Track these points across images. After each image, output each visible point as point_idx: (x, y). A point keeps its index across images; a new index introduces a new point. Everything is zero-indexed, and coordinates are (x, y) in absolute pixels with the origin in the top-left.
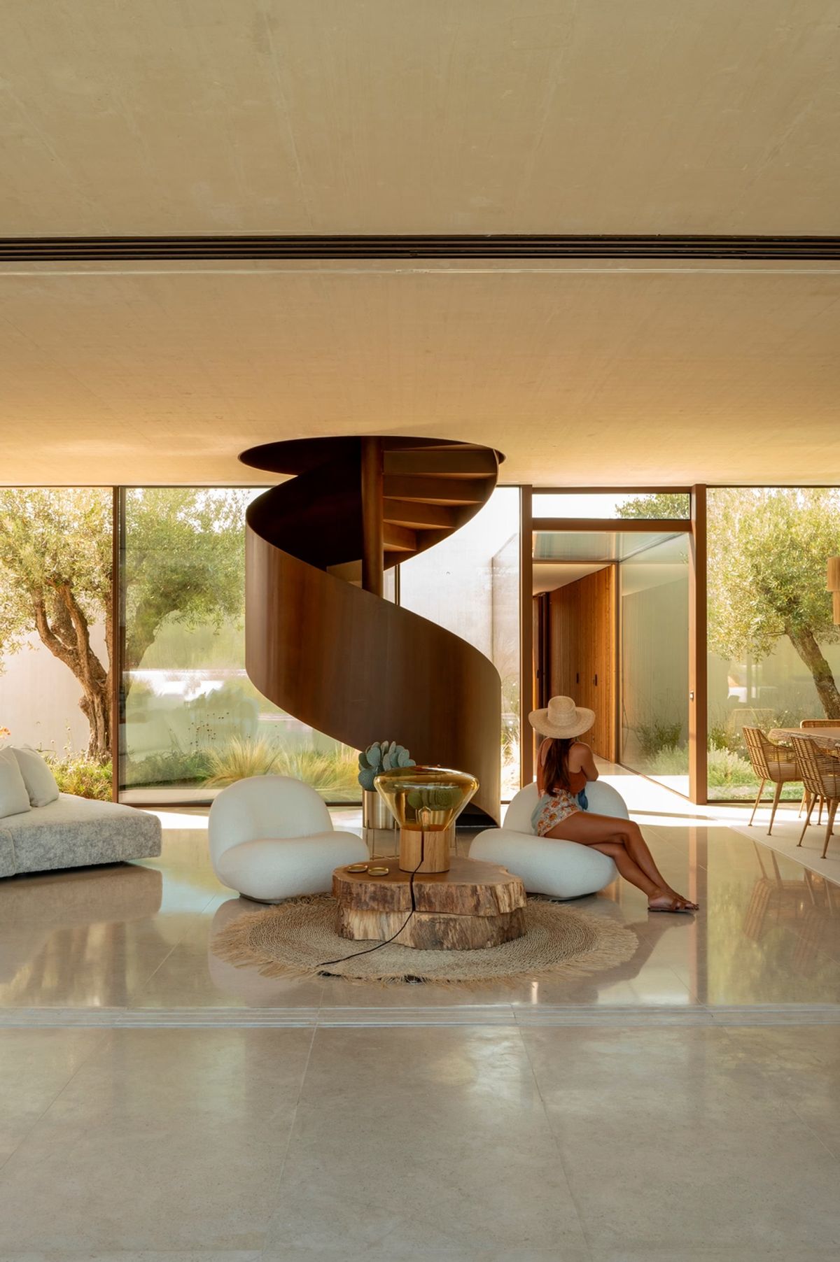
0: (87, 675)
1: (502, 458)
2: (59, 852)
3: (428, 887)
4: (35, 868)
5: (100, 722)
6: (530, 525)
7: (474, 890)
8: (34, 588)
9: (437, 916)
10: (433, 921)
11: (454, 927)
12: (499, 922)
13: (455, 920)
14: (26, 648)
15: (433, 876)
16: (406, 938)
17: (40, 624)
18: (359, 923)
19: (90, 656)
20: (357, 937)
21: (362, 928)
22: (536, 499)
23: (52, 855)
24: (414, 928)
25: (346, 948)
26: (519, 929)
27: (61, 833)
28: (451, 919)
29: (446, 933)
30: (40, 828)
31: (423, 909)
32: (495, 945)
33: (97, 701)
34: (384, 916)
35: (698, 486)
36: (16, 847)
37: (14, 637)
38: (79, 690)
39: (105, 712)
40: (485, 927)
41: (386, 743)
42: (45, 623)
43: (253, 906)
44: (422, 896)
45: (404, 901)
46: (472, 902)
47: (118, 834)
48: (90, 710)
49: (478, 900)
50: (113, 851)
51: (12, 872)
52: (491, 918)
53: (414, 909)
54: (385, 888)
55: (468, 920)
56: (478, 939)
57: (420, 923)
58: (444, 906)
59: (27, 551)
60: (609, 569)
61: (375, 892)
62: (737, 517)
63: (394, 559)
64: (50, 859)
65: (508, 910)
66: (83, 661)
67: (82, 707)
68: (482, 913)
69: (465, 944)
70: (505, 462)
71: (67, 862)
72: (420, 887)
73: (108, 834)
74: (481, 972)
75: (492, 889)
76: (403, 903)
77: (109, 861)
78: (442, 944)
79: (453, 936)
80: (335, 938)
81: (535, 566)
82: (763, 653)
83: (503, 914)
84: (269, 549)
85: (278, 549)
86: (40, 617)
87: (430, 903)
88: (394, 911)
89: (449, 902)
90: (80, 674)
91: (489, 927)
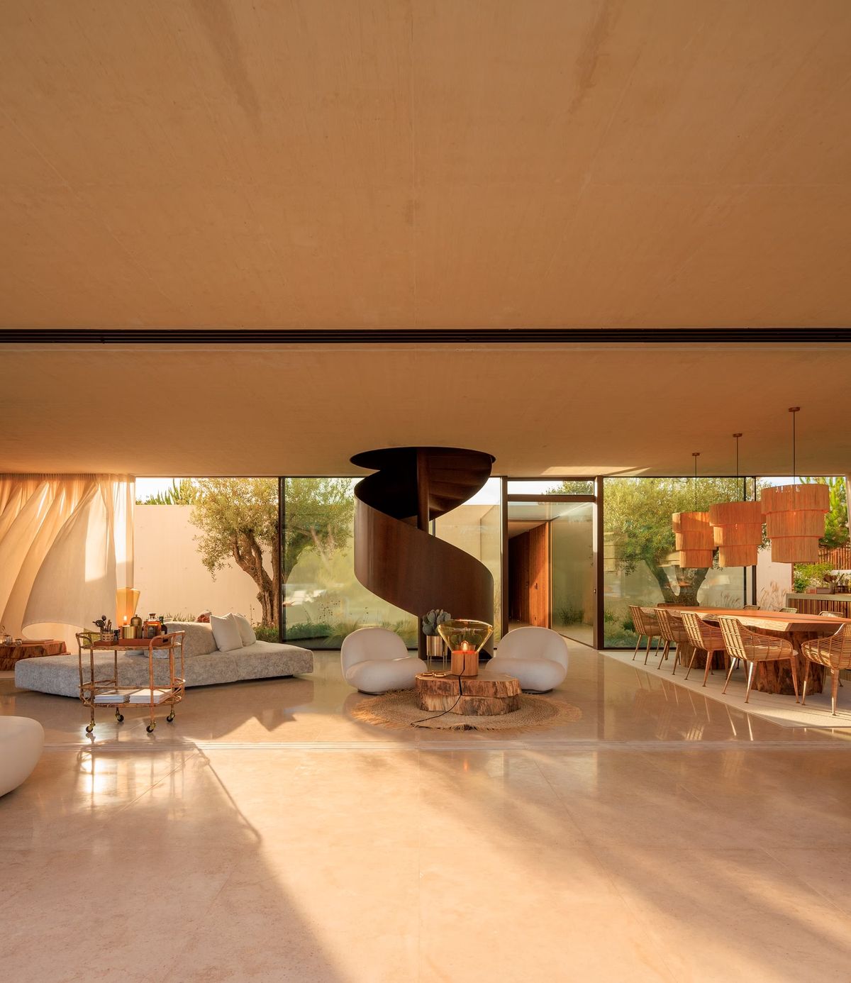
0: (261, 582)
1: (494, 459)
2: (260, 669)
3: (469, 682)
4: (247, 678)
5: (269, 607)
6: (507, 498)
7: (494, 684)
8: (233, 533)
9: (474, 697)
10: (472, 700)
11: (484, 703)
12: (507, 701)
13: (484, 700)
14: (227, 566)
15: (470, 677)
16: (458, 709)
17: (236, 553)
18: (431, 702)
19: (262, 571)
20: (430, 710)
21: (433, 704)
22: (510, 484)
23: (256, 671)
24: (462, 704)
25: (424, 715)
26: (517, 705)
27: (261, 659)
28: (482, 699)
29: (479, 706)
30: (250, 656)
31: (466, 694)
32: (505, 714)
33: (267, 595)
34: (445, 699)
35: (598, 476)
36: (237, 666)
37: (221, 561)
38: (256, 589)
39: (271, 601)
40: (500, 704)
41: (438, 611)
42: (238, 553)
43: (367, 696)
44: (465, 687)
45: (456, 690)
46: (493, 690)
47: (291, 660)
48: (263, 600)
49: (497, 689)
50: (288, 669)
51: (235, 679)
52: (503, 699)
53: (461, 694)
54: (446, 683)
55: (491, 700)
56: (496, 710)
57: (466, 702)
58: (477, 692)
59: (228, 514)
60: (545, 525)
61: (440, 685)
62: (619, 495)
63: (435, 515)
64: (255, 673)
65: (512, 695)
66: (259, 573)
67: (258, 598)
68: (498, 696)
69: (489, 712)
70: (495, 462)
71: (264, 675)
72: (465, 682)
73: (285, 660)
74: (504, 726)
75: (503, 683)
76: (455, 691)
77: (286, 674)
78: (477, 712)
79: (483, 708)
80: (418, 711)
81: (509, 523)
82: (631, 570)
83: (509, 697)
84: (368, 509)
85: (373, 509)
86: (235, 550)
87: (470, 691)
88: (450, 695)
89: (481, 690)
90: (257, 581)
91: (502, 704)
